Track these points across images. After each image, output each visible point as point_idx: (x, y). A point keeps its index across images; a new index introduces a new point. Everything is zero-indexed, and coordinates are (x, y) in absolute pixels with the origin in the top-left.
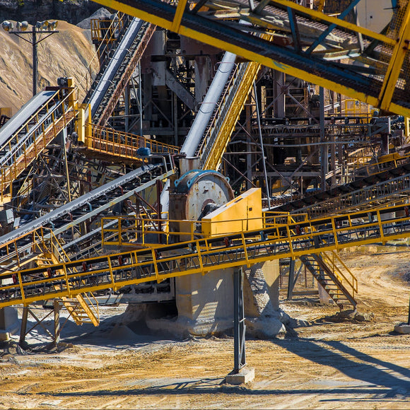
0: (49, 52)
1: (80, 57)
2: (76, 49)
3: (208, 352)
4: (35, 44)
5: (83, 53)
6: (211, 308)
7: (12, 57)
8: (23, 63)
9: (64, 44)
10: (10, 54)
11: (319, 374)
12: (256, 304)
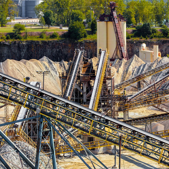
0: (33, 67)
1: (40, 68)
2: (39, 66)
3: (104, 159)
4: (44, 76)
5: (41, 67)
6: (102, 148)
7: (25, 68)
8: (27, 70)
9: (36, 65)
10: (24, 68)
11: (130, 165)
12: (111, 147)
